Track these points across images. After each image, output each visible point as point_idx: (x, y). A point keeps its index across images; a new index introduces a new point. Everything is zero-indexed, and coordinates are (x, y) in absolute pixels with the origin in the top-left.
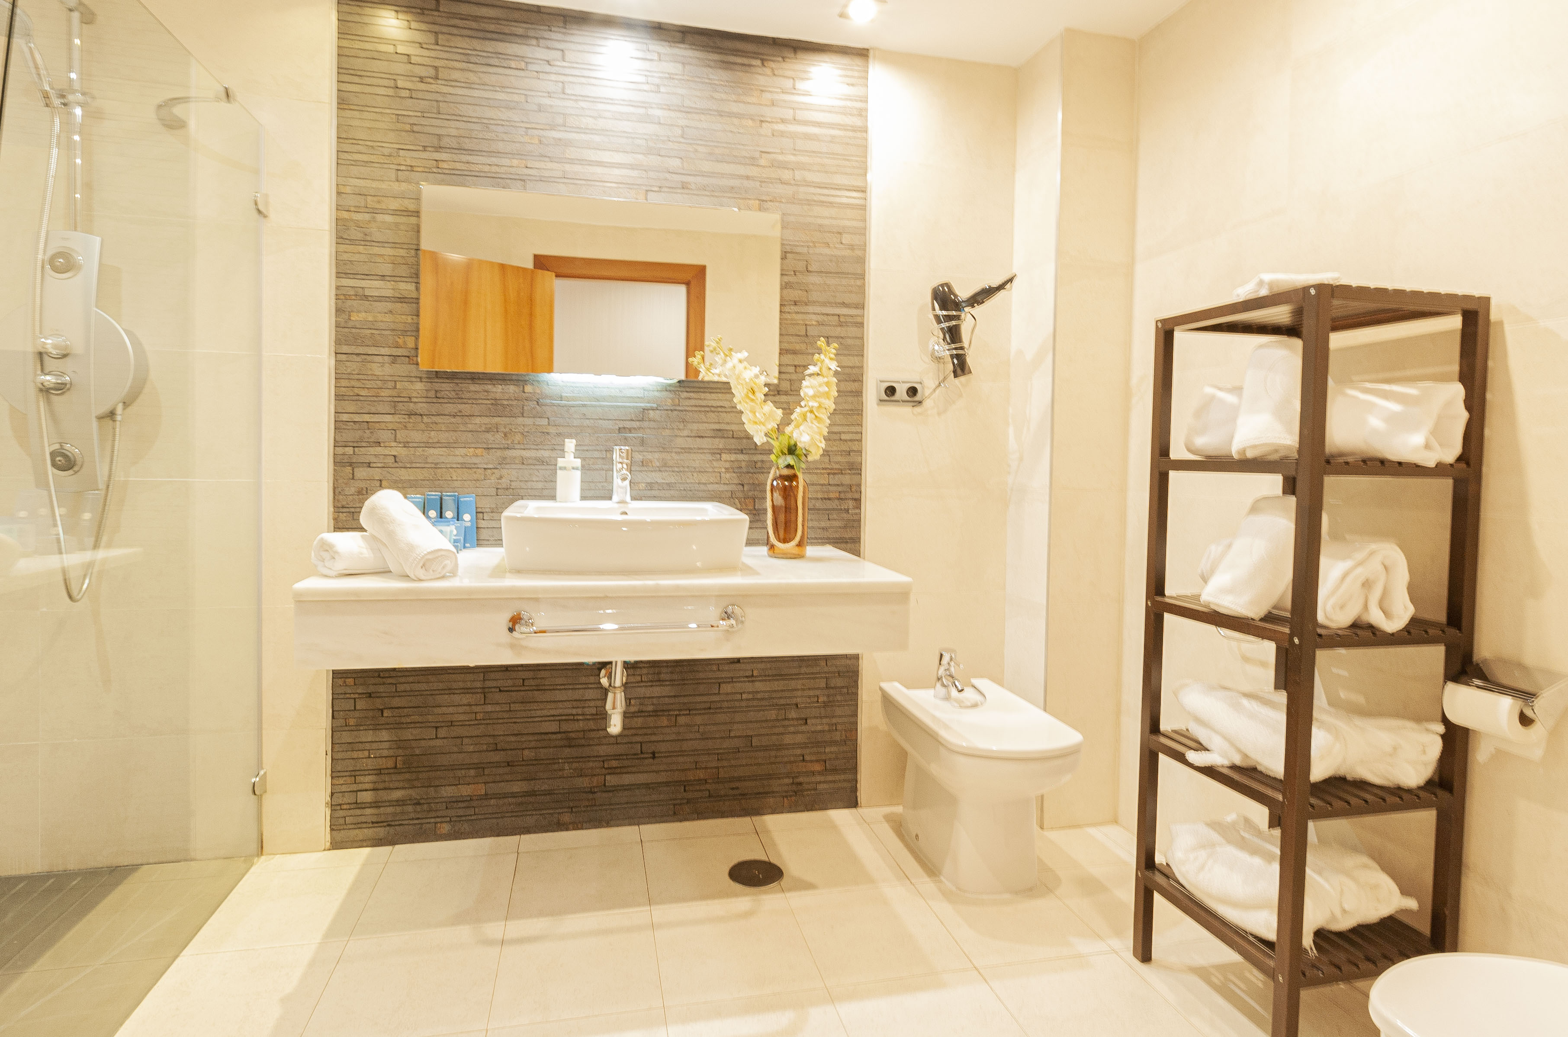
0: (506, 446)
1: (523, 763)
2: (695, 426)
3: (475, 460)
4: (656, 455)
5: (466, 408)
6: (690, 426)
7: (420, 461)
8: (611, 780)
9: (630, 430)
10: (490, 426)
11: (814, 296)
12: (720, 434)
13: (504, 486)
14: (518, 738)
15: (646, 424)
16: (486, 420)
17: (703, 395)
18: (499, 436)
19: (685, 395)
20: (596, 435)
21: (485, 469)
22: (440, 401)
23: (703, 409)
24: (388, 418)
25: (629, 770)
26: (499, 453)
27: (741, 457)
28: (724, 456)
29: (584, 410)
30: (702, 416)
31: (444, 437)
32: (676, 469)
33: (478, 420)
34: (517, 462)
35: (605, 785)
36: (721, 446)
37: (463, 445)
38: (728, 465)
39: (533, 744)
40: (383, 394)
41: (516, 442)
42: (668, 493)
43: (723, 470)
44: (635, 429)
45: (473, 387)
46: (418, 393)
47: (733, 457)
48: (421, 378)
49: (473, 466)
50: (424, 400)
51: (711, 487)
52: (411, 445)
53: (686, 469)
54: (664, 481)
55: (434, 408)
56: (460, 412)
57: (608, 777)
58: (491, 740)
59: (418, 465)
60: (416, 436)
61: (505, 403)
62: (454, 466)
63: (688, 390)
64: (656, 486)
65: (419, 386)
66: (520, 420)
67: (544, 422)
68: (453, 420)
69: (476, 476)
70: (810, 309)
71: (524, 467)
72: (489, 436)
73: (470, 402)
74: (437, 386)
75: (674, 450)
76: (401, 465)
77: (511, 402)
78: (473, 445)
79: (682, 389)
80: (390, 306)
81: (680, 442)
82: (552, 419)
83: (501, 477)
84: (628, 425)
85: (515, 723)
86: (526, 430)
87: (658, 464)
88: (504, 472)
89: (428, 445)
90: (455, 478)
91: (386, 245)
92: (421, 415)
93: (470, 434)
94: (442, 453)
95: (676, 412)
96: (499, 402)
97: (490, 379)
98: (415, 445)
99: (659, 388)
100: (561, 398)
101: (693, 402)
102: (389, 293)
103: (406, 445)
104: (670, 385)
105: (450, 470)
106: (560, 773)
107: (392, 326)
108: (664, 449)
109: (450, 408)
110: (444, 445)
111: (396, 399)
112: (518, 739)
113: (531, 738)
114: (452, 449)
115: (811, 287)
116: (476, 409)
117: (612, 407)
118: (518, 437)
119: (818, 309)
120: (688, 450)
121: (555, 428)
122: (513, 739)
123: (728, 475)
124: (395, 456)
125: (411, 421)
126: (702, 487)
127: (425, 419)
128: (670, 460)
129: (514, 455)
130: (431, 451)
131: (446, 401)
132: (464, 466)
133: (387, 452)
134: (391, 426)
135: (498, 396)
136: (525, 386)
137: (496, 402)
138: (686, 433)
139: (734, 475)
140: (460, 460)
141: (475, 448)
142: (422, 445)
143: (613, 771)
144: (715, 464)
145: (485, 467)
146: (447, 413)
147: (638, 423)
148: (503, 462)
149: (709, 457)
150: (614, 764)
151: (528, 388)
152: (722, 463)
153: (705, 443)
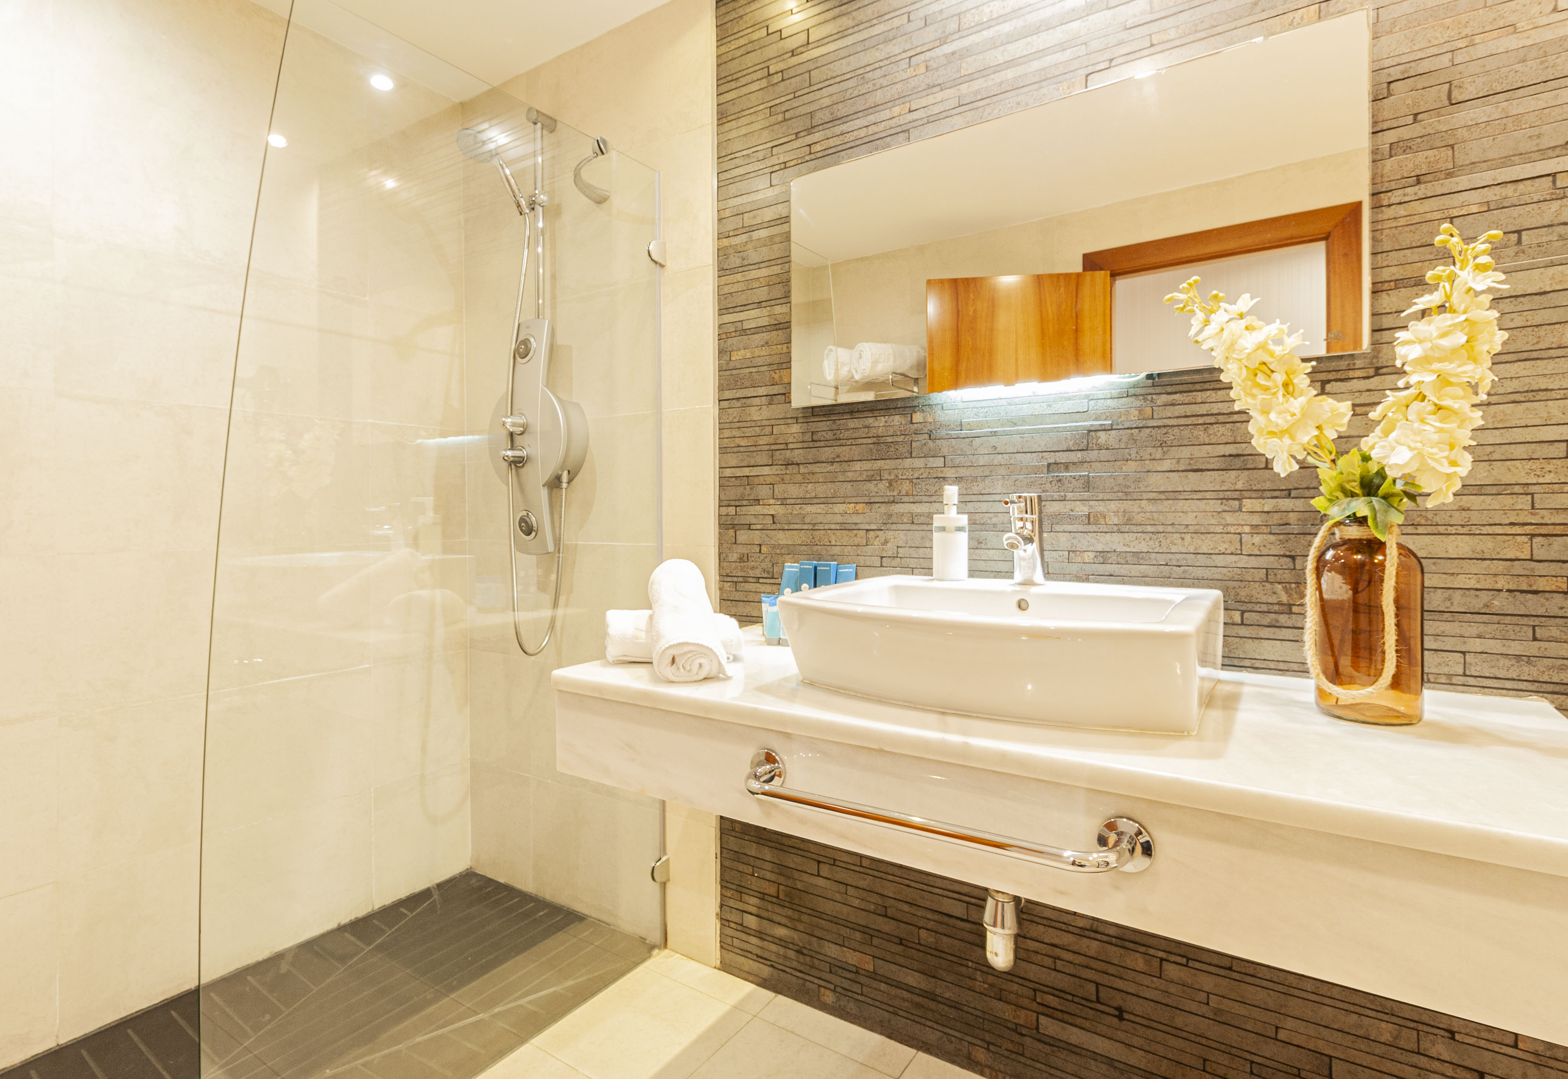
0: (892, 499)
1: (918, 947)
2: (1186, 452)
3: (855, 519)
4: (1113, 505)
5: (844, 452)
6: (1174, 452)
7: (798, 521)
8: (1049, 1026)
9: (1067, 466)
10: (872, 473)
11: (1473, 151)
12: (1238, 462)
13: (890, 554)
14: (913, 910)
15: (1093, 455)
16: (867, 465)
17: (1199, 396)
18: (883, 485)
19: (1164, 398)
20: (1013, 477)
21: (867, 530)
22: (818, 444)
23: (1201, 420)
24: (766, 470)
25: (1078, 1021)
26: (883, 509)
27: (1286, 504)
28: (1248, 504)
29: (993, 440)
30: (1200, 433)
31: (822, 490)
32: (1150, 529)
33: (858, 466)
34: (905, 520)
35: (1037, 1029)
36: (1240, 486)
37: (842, 500)
38: (1256, 520)
39: (930, 925)
40: (761, 442)
41: (903, 493)
42: (1135, 570)
43: (1247, 529)
44: (1074, 464)
45: (852, 424)
46: (794, 437)
47: (1269, 505)
48: (797, 418)
49: (853, 527)
50: (800, 445)
51: (1219, 560)
52: (788, 501)
53: (1170, 529)
54: (1128, 550)
55: (811, 455)
56: (838, 456)
57: (1043, 1020)
58: (880, 901)
59: (796, 527)
60: (794, 491)
61: (890, 440)
62: (833, 527)
63: (1169, 389)
64: (1113, 558)
65: (795, 428)
66: (908, 462)
67: (939, 462)
68: (830, 468)
69: (857, 540)
70: (1463, 181)
71: (914, 527)
72: (871, 486)
73: (849, 442)
74: (813, 427)
75: (1145, 496)
76: (778, 526)
77: (896, 439)
78: (853, 500)
79: (1158, 390)
80: (765, 336)
81: (1157, 482)
82: (948, 458)
83: (886, 542)
84: (1063, 458)
85: (908, 886)
86: (916, 475)
87: (1116, 520)
88: (890, 534)
89: (806, 501)
90: (833, 543)
91: (762, 265)
92: (798, 464)
93: (849, 485)
94: (819, 511)
95: (1148, 431)
96: (882, 440)
97: (872, 410)
98: (792, 501)
99: (1115, 393)
100: (961, 426)
101: (1180, 410)
102: (764, 322)
103: (783, 502)
104: (1135, 386)
105: (829, 531)
106: (970, 983)
107: (769, 360)
108: (1126, 494)
109: (827, 453)
110: (822, 500)
111: (773, 447)
112: (913, 912)
113: (930, 915)
114: (831, 506)
115: (1463, 133)
116: (855, 452)
117: (1037, 431)
118: (906, 487)
119: (1487, 177)
120: (1174, 495)
121: (953, 470)
122: (906, 908)
123: (1257, 539)
124: (773, 516)
125: (788, 472)
126: (1202, 560)
127: (803, 469)
128: (1139, 513)
129: (902, 511)
130: (809, 508)
131: (822, 444)
132: (845, 527)
133: (766, 511)
134: (769, 480)
135: (880, 431)
136: (913, 415)
137: (878, 440)
138: (1166, 465)
139: (1272, 538)
140: (839, 519)
141: (856, 503)
142: (799, 501)
143: (1051, 1012)
144: (1229, 518)
145: (868, 527)
146: (824, 459)
147: (1079, 454)
148: (888, 522)
149: (1216, 506)
150: (1051, 1000)
151: (918, 417)
152: (1246, 516)
153: (1207, 481)
